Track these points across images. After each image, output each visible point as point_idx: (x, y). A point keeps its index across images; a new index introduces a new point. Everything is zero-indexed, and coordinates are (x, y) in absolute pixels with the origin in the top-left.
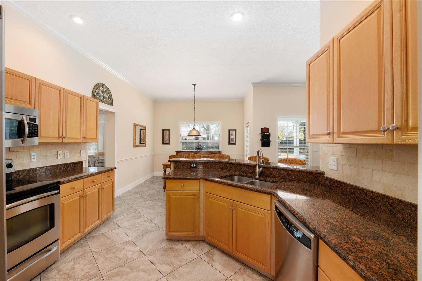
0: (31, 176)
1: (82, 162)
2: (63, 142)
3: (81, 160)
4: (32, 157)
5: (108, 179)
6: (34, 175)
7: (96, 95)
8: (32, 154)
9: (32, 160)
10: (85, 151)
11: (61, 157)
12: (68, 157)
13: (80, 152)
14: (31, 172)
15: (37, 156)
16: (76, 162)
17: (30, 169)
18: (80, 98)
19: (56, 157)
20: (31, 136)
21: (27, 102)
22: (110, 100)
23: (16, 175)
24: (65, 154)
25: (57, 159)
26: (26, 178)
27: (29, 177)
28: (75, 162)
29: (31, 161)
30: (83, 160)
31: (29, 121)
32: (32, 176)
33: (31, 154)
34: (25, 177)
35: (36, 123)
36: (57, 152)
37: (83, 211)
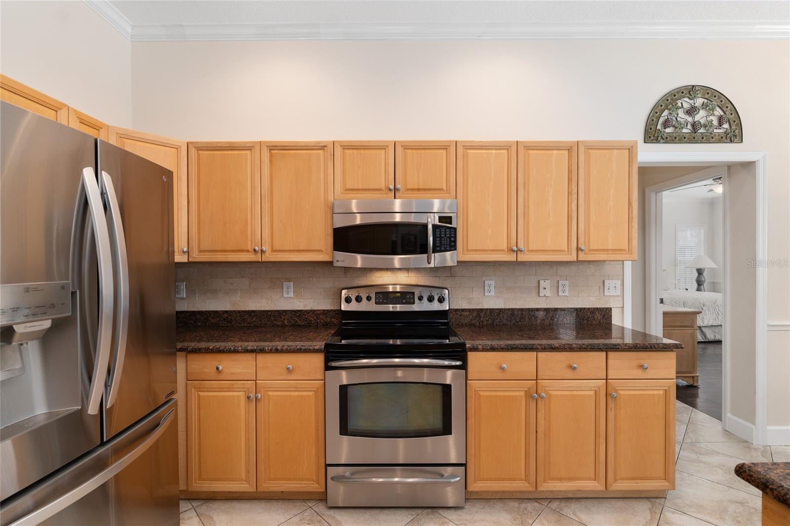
0: (483, 322)
1: (609, 310)
2: (519, 260)
3: (607, 306)
4: (487, 288)
5: (639, 373)
6: (488, 321)
7: (659, 127)
8: (487, 282)
9: (486, 294)
10: (619, 283)
11: (547, 293)
12: (567, 294)
13: (604, 285)
14: (482, 314)
15: (495, 287)
16: (589, 309)
17: (482, 310)
18: (566, 152)
19: (537, 291)
20: (443, 249)
21: (442, 189)
22: (726, 126)
23: (458, 316)
24: (558, 287)
25: (539, 296)
26: (474, 324)
27: (479, 323)
28: (585, 309)
29: (484, 295)
30: (611, 307)
31: (439, 222)
32: (485, 323)
33: (484, 282)
34: (472, 322)
35: (451, 224)
36: (539, 281)
37: (536, 432)
